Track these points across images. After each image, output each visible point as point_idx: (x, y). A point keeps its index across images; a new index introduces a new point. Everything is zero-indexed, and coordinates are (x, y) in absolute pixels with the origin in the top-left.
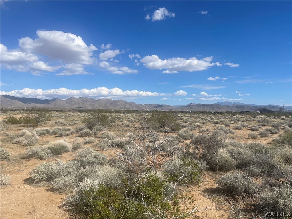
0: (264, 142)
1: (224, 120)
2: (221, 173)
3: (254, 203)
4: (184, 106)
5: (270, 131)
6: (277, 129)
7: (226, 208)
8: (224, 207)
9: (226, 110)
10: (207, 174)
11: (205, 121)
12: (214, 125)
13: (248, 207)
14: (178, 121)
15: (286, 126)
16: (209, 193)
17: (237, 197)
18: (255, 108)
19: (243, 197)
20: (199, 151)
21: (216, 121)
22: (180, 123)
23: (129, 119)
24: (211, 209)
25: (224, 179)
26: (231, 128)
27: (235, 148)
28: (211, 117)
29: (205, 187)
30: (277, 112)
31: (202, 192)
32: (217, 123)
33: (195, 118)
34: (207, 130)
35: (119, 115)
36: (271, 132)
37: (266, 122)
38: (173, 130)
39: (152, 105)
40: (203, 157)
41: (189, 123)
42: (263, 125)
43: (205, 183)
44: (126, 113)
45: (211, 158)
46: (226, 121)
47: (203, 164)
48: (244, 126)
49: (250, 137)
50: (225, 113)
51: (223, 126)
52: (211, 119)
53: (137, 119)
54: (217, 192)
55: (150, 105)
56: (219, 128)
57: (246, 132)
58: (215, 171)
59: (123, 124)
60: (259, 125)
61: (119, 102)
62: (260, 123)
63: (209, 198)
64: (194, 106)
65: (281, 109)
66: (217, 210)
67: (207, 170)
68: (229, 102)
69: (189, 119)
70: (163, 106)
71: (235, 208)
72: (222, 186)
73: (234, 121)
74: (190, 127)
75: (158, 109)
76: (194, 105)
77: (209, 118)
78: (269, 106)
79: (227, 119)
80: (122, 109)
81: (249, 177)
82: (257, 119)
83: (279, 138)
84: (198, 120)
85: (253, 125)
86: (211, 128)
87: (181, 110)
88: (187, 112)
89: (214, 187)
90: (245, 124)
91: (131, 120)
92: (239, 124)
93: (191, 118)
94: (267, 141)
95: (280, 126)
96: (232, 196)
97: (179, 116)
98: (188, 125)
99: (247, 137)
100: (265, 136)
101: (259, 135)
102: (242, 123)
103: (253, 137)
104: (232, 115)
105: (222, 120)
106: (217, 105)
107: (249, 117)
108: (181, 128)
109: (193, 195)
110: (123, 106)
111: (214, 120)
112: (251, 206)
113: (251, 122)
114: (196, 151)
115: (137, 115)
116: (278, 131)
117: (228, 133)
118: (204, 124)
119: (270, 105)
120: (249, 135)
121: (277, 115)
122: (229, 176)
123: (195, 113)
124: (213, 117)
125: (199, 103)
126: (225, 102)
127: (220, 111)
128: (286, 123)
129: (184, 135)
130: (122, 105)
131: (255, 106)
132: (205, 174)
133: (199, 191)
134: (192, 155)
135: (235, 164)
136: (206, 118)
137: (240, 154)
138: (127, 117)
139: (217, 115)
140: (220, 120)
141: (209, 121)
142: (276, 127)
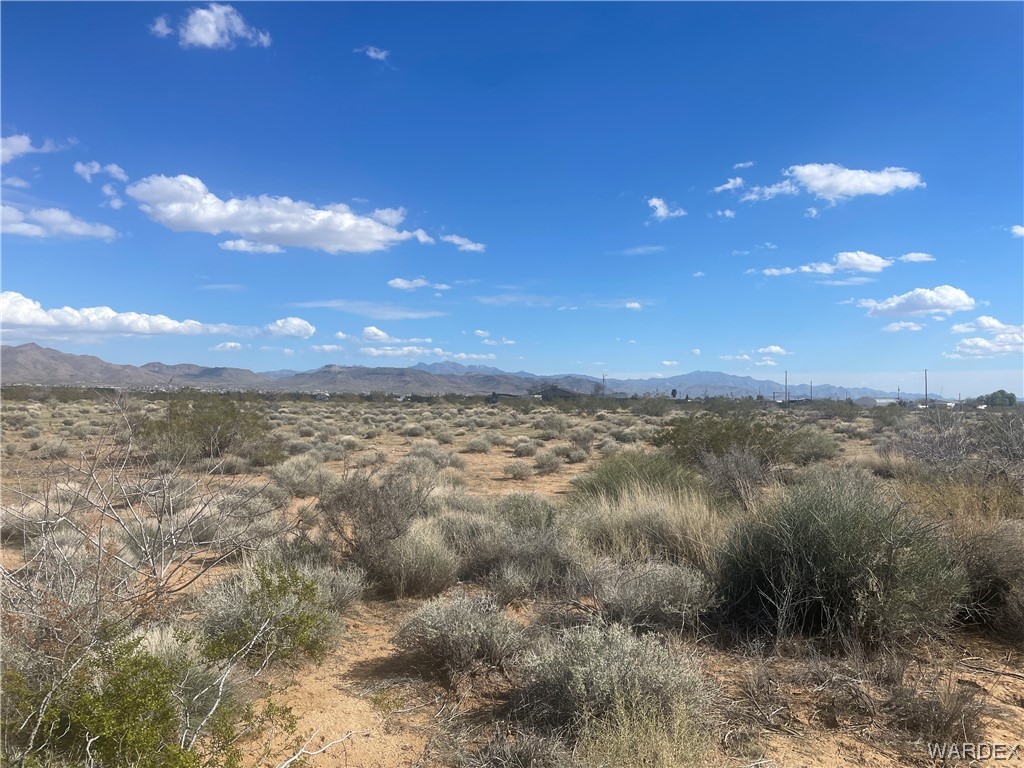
0: (545, 489)
1: (437, 421)
2: (414, 601)
3: (505, 687)
4: (303, 375)
5: (565, 453)
6: (584, 449)
7: (418, 721)
8: (412, 719)
9: (446, 388)
10: (368, 612)
11: (376, 426)
12: (402, 440)
13: (486, 705)
14: (277, 431)
15: (607, 439)
16: (366, 677)
17: (454, 675)
18: (528, 385)
19: (473, 675)
20: (341, 533)
21: (412, 426)
22: (286, 435)
23: (66, 423)
24: (368, 735)
25: (415, 622)
26: (454, 449)
27: (460, 515)
28: (395, 414)
29: (356, 658)
30: (587, 396)
31: (344, 677)
32: (413, 433)
33: (343, 418)
34: (381, 458)
35: (20, 409)
36: (568, 456)
37: (556, 427)
38: (257, 464)
39: (175, 367)
40: (357, 555)
41: (319, 436)
42: (547, 438)
43: (355, 645)
44: (53, 401)
45: (383, 557)
46: (442, 427)
47: (352, 580)
48: (496, 443)
49: (511, 476)
50: (441, 400)
51: (433, 441)
52: (397, 420)
53: (104, 424)
54: (395, 671)
55: (168, 367)
56: (420, 450)
57: (498, 460)
58: (394, 598)
59: (35, 448)
60: (536, 438)
61: (22, 352)
62: (541, 432)
63: (365, 697)
64: (340, 376)
65: (599, 386)
66: (389, 733)
67: (367, 598)
68: (455, 365)
69: (319, 420)
70: (225, 375)
71: (446, 715)
72: (410, 649)
73: (466, 425)
74: (320, 450)
75: (203, 386)
76: (340, 373)
77: (388, 417)
78: (567, 377)
79: (447, 418)
80: (39, 381)
81: (494, 606)
82: (533, 418)
83: (585, 476)
84: (351, 425)
85: (520, 436)
86: (394, 451)
87: (293, 390)
88: (313, 398)
89: (384, 654)
90: (499, 434)
91: (79, 426)
92: (479, 437)
93: (328, 417)
94: (555, 488)
95: (592, 438)
96: (441, 678)
97: (284, 412)
98: (315, 443)
99: (501, 475)
100: (552, 471)
101: (535, 467)
102: (490, 432)
103: (518, 476)
104: (463, 407)
105: (432, 422)
106: (418, 373)
107: (512, 412)
108: (286, 453)
109: (311, 694)
110: (45, 368)
111: (404, 424)
112: (497, 699)
113: (515, 429)
114: (332, 536)
115: (108, 407)
116: (585, 454)
117: (443, 467)
118: (370, 436)
119: (569, 377)
120: (506, 471)
121: (587, 406)
122: (433, 610)
123: (344, 398)
124: (403, 412)
125: (358, 365)
126: (441, 365)
127: (425, 392)
128: (609, 429)
129: (297, 479)
130: (39, 367)
131: (529, 379)
132: (358, 614)
133: (334, 676)
134: (317, 549)
135: (457, 565)
136: (378, 418)
137: (474, 532)
138: (61, 416)
139: (418, 407)
140: (425, 422)
141: (388, 426)
142: (581, 440)
